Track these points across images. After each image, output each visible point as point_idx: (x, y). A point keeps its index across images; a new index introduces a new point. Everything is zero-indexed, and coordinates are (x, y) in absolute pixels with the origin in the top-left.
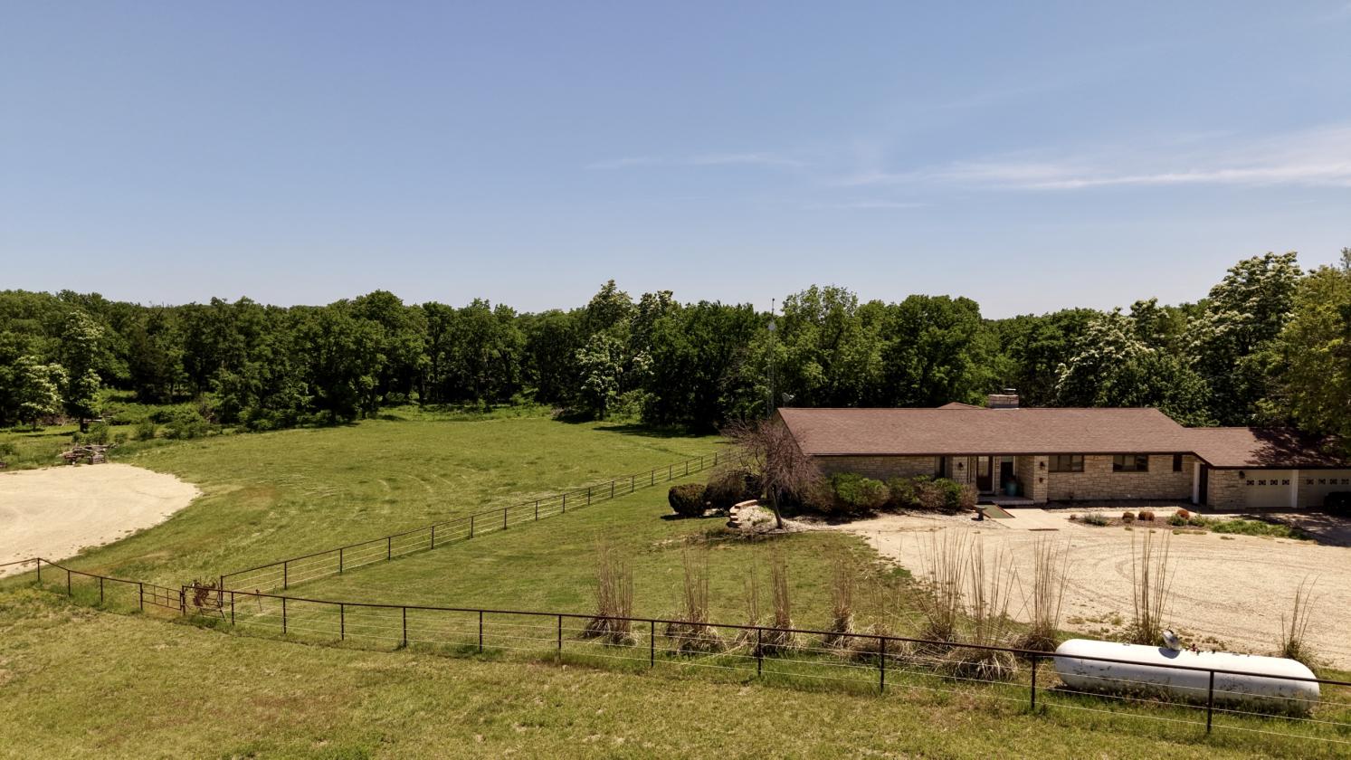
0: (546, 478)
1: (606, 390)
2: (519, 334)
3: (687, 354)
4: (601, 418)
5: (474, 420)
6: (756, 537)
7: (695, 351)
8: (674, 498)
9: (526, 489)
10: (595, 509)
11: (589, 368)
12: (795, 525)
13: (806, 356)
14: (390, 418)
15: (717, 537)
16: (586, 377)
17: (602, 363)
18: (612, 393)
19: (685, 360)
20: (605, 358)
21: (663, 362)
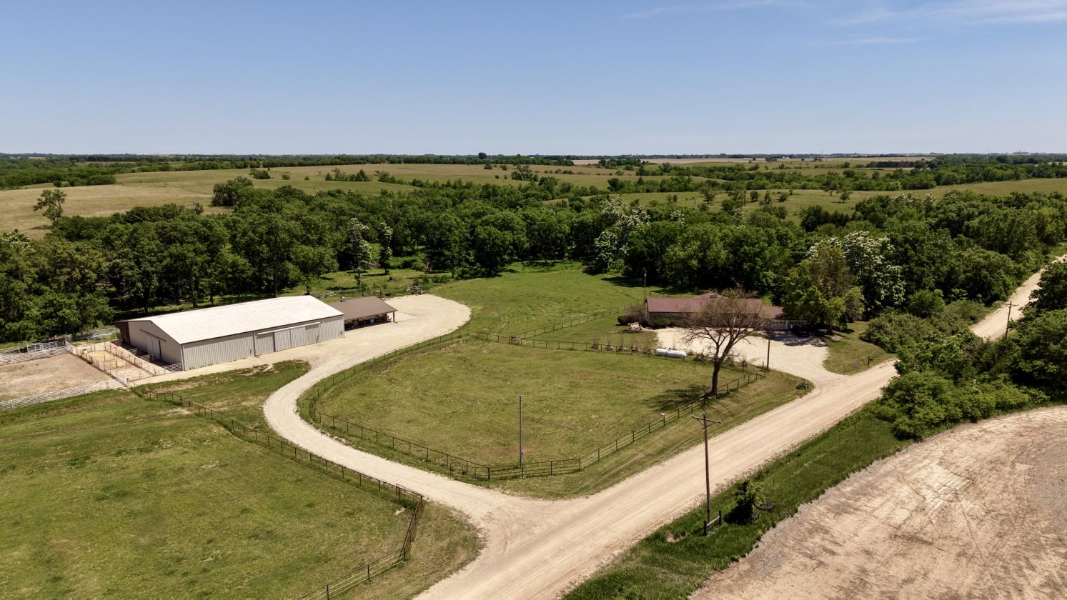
0: (581, 308)
1: (608, 259)
2: (567, 228)
3: (642, 251)
4: (605, 272)
5: (548, 271)
6: (636, 332)
7: (645, 250)
8: (619, 320)
9: (575, 312)
10: (597, 320)
11: (600, 249)
12: (644, 329)
13: (691, 257)
14: (512, 271)
15: (626, 331)
16: (599, 253)
17: (607, 247)
18: (611, 260)
19: (642, 252)
20: (608, 244)
21: (633, 252)
